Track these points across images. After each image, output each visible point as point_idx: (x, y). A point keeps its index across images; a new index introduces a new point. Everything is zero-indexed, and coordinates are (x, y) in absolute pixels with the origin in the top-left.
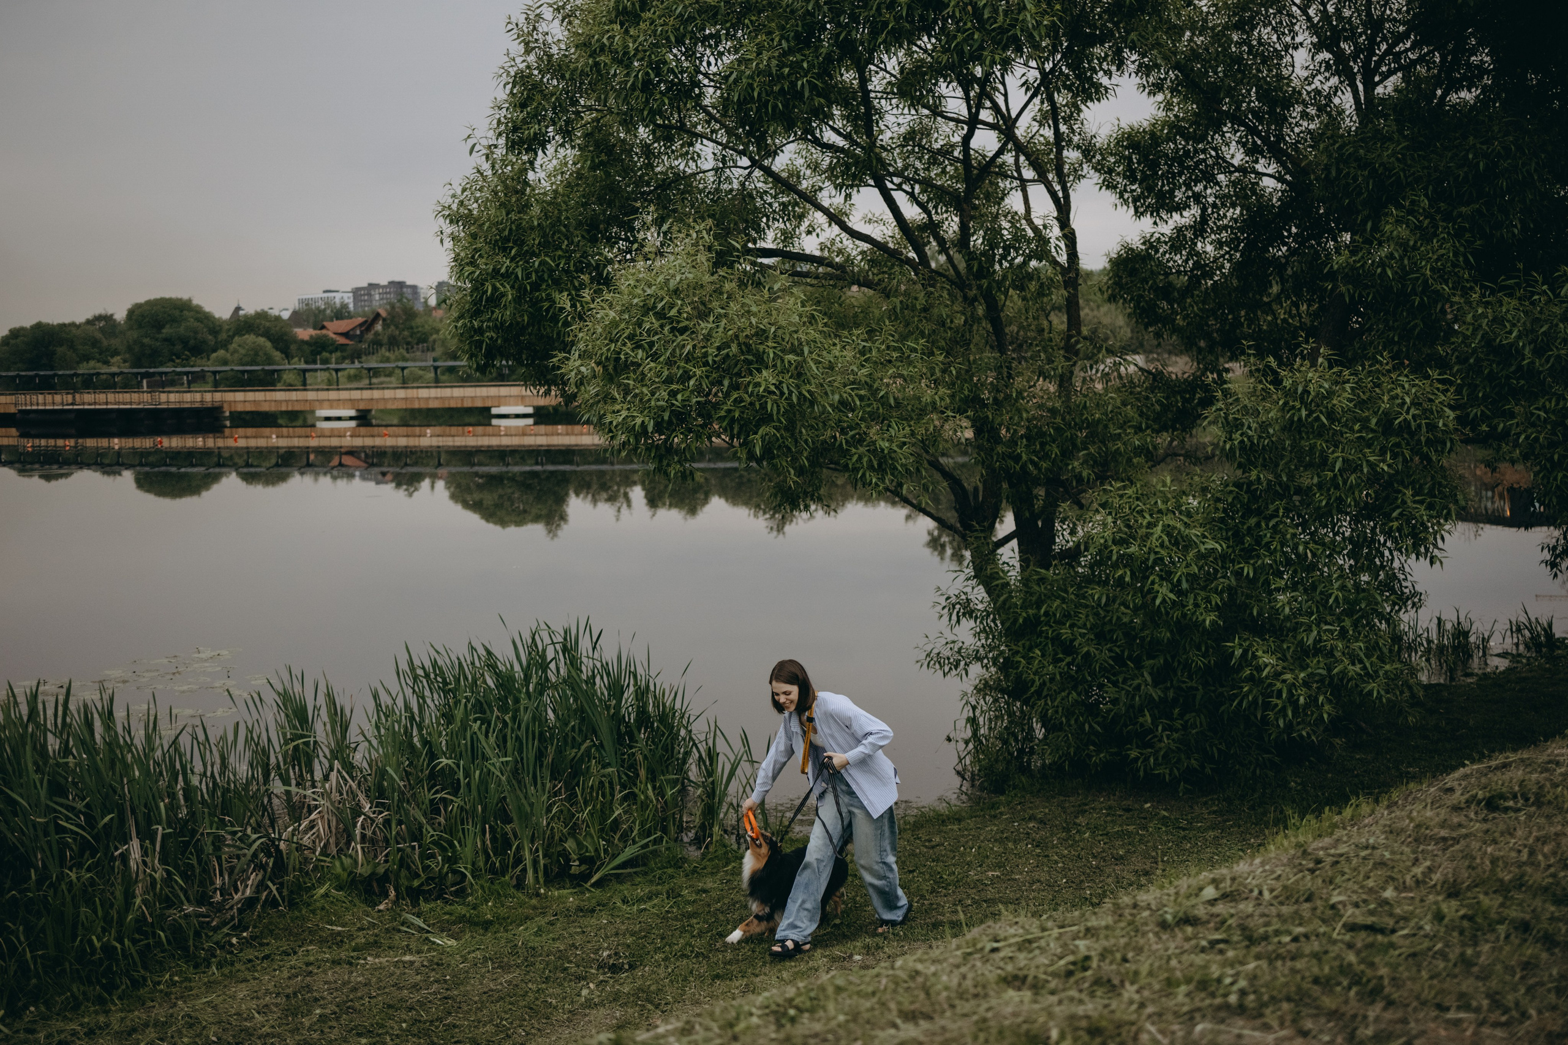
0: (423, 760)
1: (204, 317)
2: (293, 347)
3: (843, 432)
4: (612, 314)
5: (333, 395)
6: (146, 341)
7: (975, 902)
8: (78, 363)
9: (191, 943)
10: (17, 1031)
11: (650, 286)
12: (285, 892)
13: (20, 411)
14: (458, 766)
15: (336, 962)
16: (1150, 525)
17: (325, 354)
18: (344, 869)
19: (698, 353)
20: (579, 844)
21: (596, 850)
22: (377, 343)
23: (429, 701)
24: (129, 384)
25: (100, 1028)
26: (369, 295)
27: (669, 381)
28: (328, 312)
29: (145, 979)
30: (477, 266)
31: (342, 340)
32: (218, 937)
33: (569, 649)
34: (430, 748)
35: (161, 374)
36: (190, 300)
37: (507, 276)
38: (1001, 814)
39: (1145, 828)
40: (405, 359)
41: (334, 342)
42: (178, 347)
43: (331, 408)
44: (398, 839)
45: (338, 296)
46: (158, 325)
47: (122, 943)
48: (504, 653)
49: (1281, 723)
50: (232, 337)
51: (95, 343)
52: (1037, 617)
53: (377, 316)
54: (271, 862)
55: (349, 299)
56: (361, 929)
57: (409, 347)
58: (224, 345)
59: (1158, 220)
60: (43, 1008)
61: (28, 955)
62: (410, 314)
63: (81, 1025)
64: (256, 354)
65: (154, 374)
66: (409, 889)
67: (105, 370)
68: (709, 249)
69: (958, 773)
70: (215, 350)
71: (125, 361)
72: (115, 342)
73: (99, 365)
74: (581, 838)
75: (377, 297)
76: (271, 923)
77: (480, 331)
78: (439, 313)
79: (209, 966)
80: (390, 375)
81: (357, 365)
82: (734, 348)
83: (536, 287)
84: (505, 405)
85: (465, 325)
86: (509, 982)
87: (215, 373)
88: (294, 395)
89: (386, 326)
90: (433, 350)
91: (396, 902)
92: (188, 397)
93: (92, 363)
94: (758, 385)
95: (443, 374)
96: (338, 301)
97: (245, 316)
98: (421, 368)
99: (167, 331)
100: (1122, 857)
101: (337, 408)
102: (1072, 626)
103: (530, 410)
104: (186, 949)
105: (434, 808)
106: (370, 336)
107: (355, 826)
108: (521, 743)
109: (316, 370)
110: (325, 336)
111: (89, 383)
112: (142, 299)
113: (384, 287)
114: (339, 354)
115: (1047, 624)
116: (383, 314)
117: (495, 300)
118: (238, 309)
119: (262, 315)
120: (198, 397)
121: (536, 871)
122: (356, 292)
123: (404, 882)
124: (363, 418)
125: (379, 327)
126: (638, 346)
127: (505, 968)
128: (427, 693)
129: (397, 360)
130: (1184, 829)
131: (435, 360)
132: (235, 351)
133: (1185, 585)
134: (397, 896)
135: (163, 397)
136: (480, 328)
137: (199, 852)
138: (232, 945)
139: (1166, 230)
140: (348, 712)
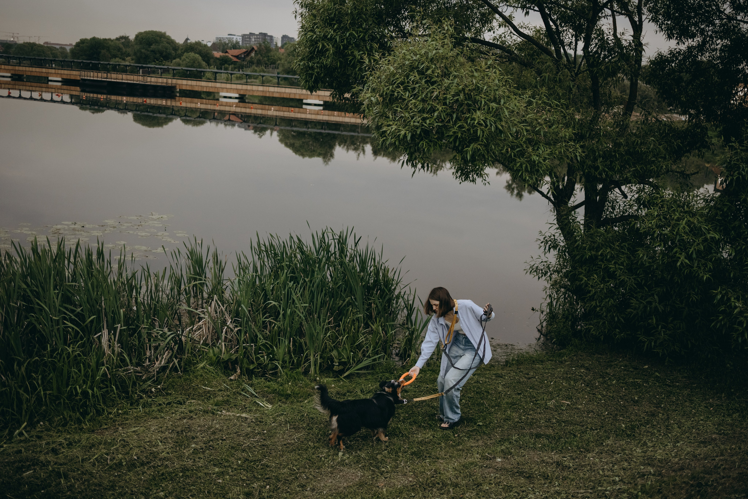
0: (261, 299)
1: (171, 42)
2: (212, 60)
3: (513, 148)
4: (392, 69)
5: (228, 86)
6: (143, 51)
7: (558, 421)
8: (111, 58)
9: (130, 389)
10: (32, 437)
11: (416, 55)
12: (182, 364)
13: (82, 79)
14: (280, 306)
15: (206, 412)
16: (678, 220)
17: (226, 65)
18: (214, 355)
19: (441, 97)
20: (339, 354)
21: (348, 358)
22: (251, 62)
23: (266, 264)
24: (134, 71)
25: (75, 442)
26: (250, 38)
27: (422, 111)
28: (230, 45)
29: (103, 410)
30: (315, 33)
31: (235, 59)
32: (145, 386)
33: (342, 242)
34: (265, 292)
35: (148, 67)
36: (165, 33)
37: (331, 39)
38: (565, 361)
39: (647, 382)
40: (264, 72)
41: (231, 59)
42: (158, 55)
43: (227, 92)
44: (245, 341)
45: (235, 37)
46: (150, 44)
47: (93, 390)
48: (308, 242)
49: (740, 340)
50: (184, 53)
51: (119, 49)
52: (596, 257)
53: (253, 49)
54: (176, 347)
55: (240, 39)
56: (220, 390)
57: (266, 66)
58: (180, 56)
59: (680, 41)
60: (47, 423)
61: (42, 393)
62: (268, 50)
63: (65, 439)
64: (194, 62)
65: (145, 67)
66: (248, 370)
67: (123, 63)
68: (452, 36)
69: (539, 330)
70: (175, 59)
71: (132, 60)
72: (129, 50)
73: (120, 60)
74: (340, 350)
75: (253, 40)
76: (173, 381)
77: (312, 68)
78: (282, 51)
79: (138, 405)
80: (256, 78)
81: (241, 72)
82: (462, 96)
83: (346, 47)
84: (310, 99)
85: (304, 64)
86: (298, 439)
87: (174, 70)
88: (210, 84)
89: (256, 54)
90: (278, 68)
91: (239, 377)
92: (160, 80)
93: (117, 59)
94: (474, 119)
95: (281, 81)
96: (234, 40)
97: (191, 43)
98: (271, 77)
99: (153, 47)
100: (637, 401)
101: (230, 92)
102: (615, 263)
103: (322, 103)
104: (127, 393)
105: (264, 325)
106: (248, 58)
107: (222, 332)
108: (313, 295)
109: (221, 73)
110: (227, 56)
111: (115, 69)
112: (142, 31)
113: (257, 35)
114: (233, 66)
115: (602, 260)
116: (256, 48)
117: (323, 52)
118: (187, 39)
119: (198, 44)
120: (165, 80)
121: (315, 365)
122: (244, 36)
123: (245, 365)
124: (242, 99)
125: (253, 54)
126: (406, 89)
127: (296, 429)
128: (266, 260)
129: (260, 72)
130: (669, 386)
131: (278, 74)
132: (184, 60)
133: (694, 256)
134: (241, 373)
135: (149, 79)
136: (312, 67)
137: (140, 336)
138: (152, 392)
139: (683, 47)
140: (223, 264)
